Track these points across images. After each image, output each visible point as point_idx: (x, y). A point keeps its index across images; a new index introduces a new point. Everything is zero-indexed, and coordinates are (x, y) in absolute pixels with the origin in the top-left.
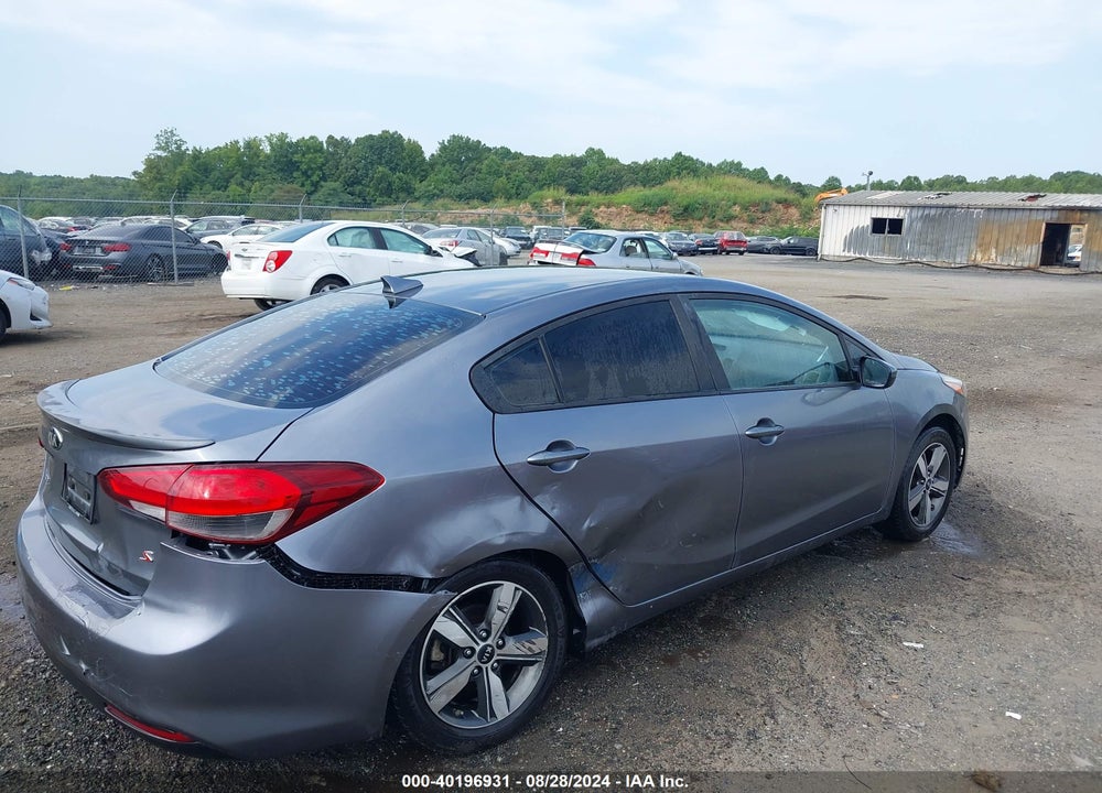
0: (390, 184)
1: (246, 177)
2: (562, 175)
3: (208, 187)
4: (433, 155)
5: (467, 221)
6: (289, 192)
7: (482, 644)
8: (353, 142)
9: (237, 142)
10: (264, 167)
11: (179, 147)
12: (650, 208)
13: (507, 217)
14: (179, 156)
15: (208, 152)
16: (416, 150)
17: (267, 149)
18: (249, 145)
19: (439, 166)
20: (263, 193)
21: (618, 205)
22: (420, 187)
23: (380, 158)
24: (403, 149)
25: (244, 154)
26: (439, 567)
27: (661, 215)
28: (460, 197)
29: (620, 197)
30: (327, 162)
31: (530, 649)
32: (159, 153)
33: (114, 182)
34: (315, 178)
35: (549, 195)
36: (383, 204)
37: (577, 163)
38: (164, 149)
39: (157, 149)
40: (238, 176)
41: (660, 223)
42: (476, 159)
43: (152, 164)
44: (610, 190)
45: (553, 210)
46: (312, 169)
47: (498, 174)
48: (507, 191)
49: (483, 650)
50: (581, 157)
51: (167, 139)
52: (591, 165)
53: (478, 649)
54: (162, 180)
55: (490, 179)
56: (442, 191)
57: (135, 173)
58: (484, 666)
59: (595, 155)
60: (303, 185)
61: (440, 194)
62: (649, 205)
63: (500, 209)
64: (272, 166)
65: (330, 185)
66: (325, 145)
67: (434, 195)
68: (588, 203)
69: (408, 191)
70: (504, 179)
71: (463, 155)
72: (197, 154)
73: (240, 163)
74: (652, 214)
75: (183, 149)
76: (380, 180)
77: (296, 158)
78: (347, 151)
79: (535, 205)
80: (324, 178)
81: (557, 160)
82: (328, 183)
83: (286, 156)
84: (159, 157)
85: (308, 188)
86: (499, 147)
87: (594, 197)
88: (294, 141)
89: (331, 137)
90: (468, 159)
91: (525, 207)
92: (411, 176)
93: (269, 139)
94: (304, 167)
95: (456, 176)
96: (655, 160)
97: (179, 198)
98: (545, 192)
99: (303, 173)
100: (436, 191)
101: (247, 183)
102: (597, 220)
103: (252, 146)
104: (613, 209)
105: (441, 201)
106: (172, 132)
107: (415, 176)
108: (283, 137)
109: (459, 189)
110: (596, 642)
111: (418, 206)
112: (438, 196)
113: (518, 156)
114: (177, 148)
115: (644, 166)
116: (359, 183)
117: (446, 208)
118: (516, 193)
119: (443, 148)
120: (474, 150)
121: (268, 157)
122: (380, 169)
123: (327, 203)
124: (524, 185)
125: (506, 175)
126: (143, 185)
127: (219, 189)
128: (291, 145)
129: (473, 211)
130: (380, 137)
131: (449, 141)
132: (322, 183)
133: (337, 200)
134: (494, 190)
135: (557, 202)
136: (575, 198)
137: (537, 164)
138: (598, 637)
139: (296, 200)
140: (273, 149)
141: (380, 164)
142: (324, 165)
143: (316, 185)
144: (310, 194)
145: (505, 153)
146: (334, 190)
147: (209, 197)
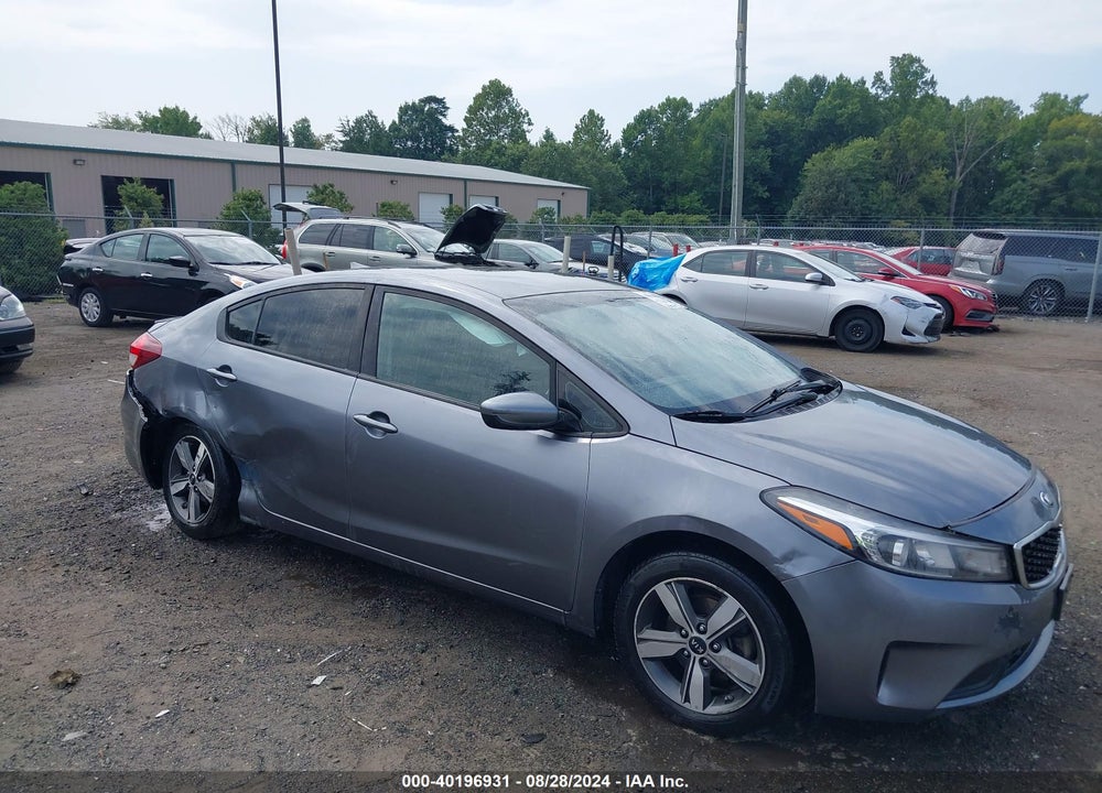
7: (192, 472)
31: (206, 491)
58: (191, 486)
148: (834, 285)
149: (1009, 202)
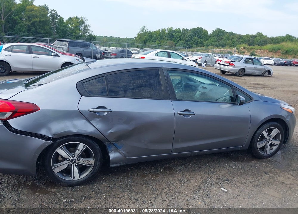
0: (197, 42)
1: (161, 39)
2: (248, 40)
3: (151, 41)
4: (211, 34)
5: (217, 52)
6: (170, 43)
7: (72, 158)
8: (189, 30)
9: (160, 30)
10: (165, 36)
11: (146, 31)
12: (274, 51)
13: (229, 51)
14: (145, 33)
15: (152, 32)
16: (206, 32)
17: (167, 31)
18: (162, 30)
19: (212, 37)
20: (164, 43)
21: (264, 50)
22: (205, 43)
23: (196, 35)
24: (202, 32)
25: (161, 33)
26: (54, 135)
27: (278, 53)
28: (216, 46)
29: (265, 47)
30: (182, 35)
31: (88, 163)
32: (141, 32)
33: (131, 39)
34: (178, 40)
35: (243, 46)
36: (195, 47)
37: (253, 37)
38: (142, 31)
39: (141, 31)
40: (159, 38)
41: (277, 55)
42: (223, 35)
43: (139, 35)
44: (262, 45)
45: (243, 50)
46: (177, 37)
47: (228, 39)
48: (230, 44)
49: (72, 160)
50: (255, 35)
51: (143, 29)
52: (258, 37)
53: (71, 159)
54: (140, 39)
55: (226, 41)
56: (211, 44)
57: (135, 37)
58: (72, 164)
59: (260, 35)
60: (175, 41)
61: (211, 45)
62: (274, 50)
63: (227, 49)
64: (167, 36)
65: (182, 41)
66: (182, 31)
67: (209, 45)
68: (254, 49)
69: (202, 44)
70: (230, 41)
71: (219, 34)
72: (150, 32)
73: (160, 35)
74: (275, 53)
75: (147, 31)
76: (195, 40)
77: (174, 34)
78: (187, 33)
79: (237, 49)
80: (180, 40)
81: (247, 36)
82: (181, 41)
83: (171, 34)
84: (141, 33)
85: (176, 42)
86: (230, 32)
87: (257, 47)
88: (174, 29)
89: (183, 29)
90: (221, 35)
91: (235, 49)
92: (203, 40)
93: (168, 29)
94: (175, 36)
95: (216, 40)
96: (279, 36)
97: (144, 44)
98: (241, 45)
99: (175, 38)
100: (210, 44)
101: (161, 41)
102: (256, 53)
103: (163, 31)
104: (262, 51)
105: (210, 47)
106: (144, 27)
107: (204, 39)
108: (171, 28)
109: (216, 43)
110: (114, 165)
111: (204, 48)
112: (210, 45)
113: (235, 34)
114: (145, 31)
115: (275, 38)
116: (189, 41)
117: (211, 48)
118: (233, 45)
119: (214, 32)
120: (222, 33)
121: (167, 33)
122: (195, 37)
123: (180, 46)
124: (236, 43)
125: (231, 40)
126: (136, 40)
127: (154, 42)
128: (173, 30)
129: (219, 50)
130: (197, 28)
131: (216, 30)
132: (180, 41)
133: (183, 46)
134: (227, 44)
135: (244, 48)
136: (250, 47)
137: (241, 37)
138: (116, 164)
139: (172, 46)
140: (168, 32)
141: (196, 36)
142: (181, 36)
143: (178, 42)
144: (176, 44)
145: (232, 33)
146: (182, 43)
147: (151, 44)
148: (59, 56)
149: (20, 29)
